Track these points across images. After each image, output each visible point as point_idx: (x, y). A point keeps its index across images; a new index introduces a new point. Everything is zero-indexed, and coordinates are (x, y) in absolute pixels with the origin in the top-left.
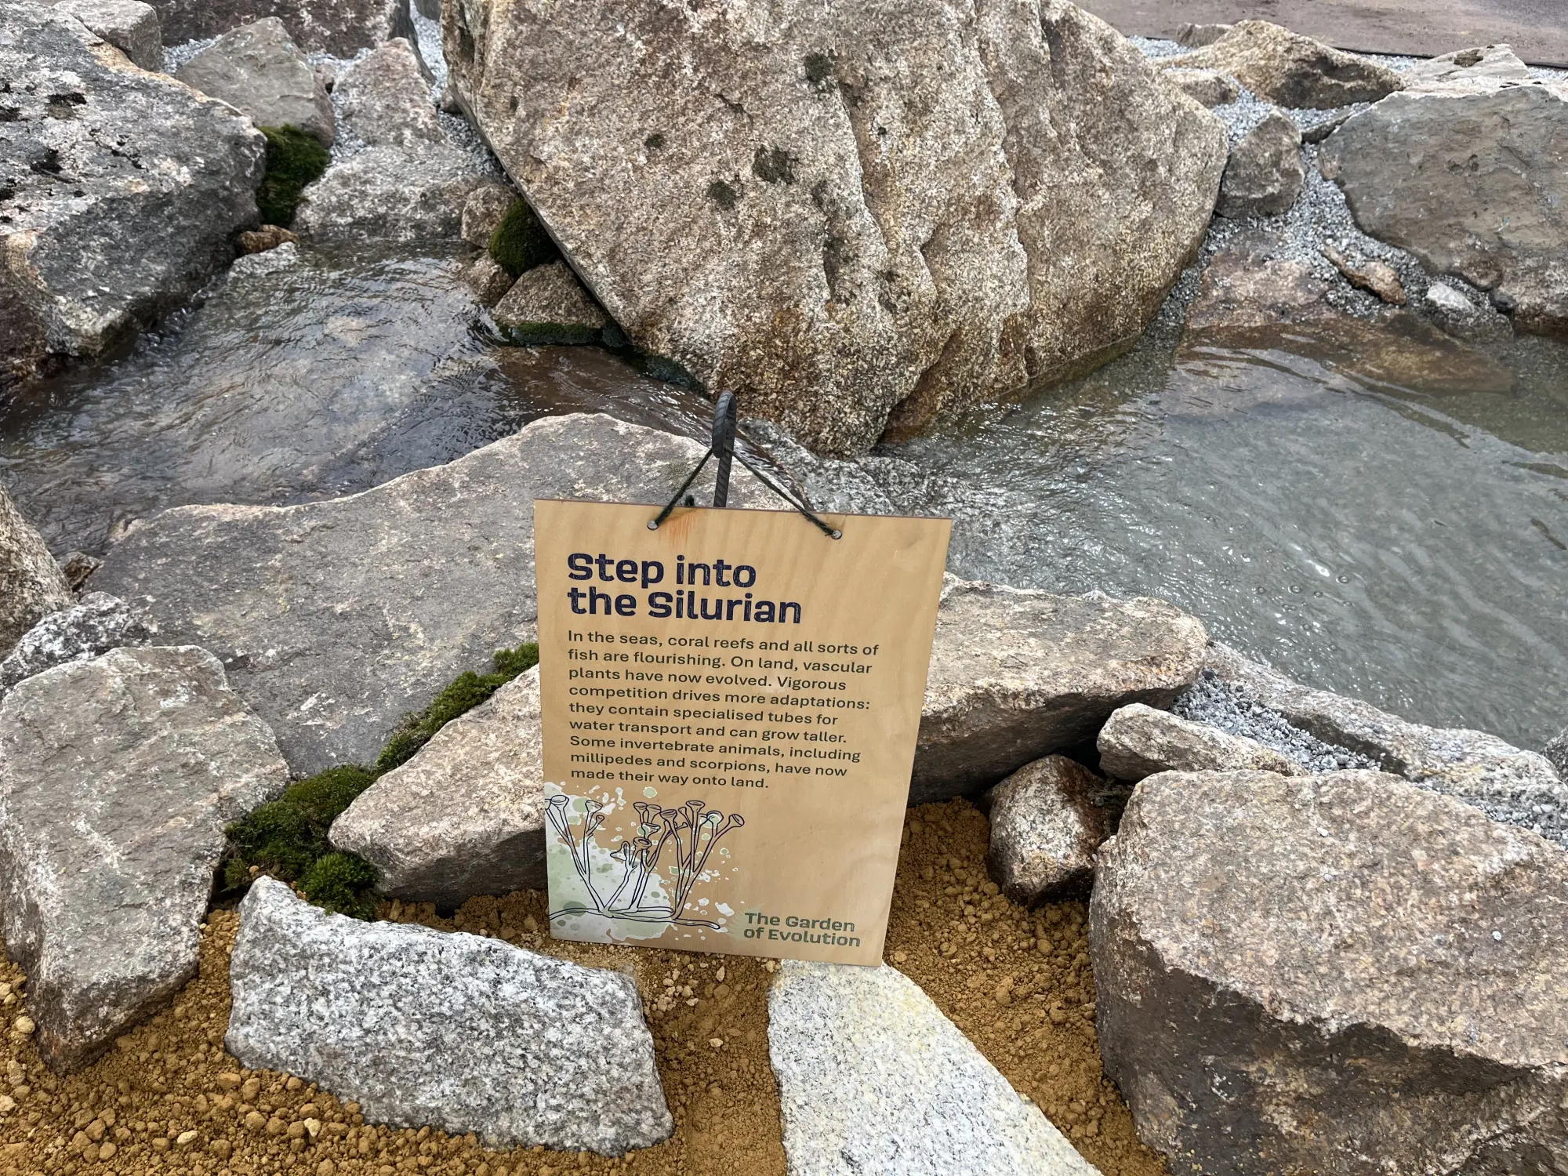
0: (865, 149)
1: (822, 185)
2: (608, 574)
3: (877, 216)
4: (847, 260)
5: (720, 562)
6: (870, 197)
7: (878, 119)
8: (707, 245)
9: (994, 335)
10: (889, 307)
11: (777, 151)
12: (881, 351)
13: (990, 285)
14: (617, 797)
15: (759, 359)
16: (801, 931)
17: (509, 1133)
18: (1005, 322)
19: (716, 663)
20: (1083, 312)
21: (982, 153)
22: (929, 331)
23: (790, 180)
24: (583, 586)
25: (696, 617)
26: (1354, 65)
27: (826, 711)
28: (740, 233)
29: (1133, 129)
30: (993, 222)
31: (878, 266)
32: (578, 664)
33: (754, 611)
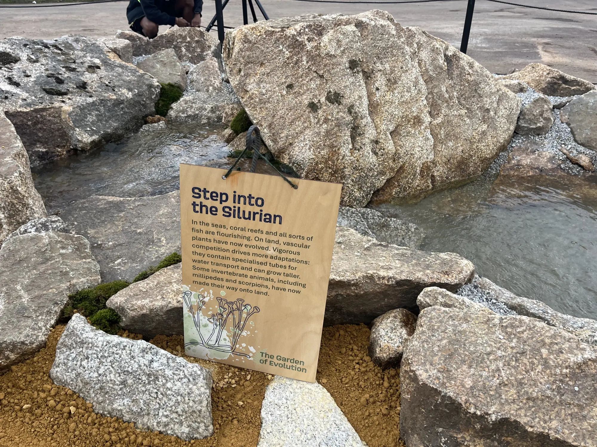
0: (370, 95)
1: (352, 106)
2: (207, 197)
3: (373, 120)
4: (360, 135)
5: (250, 195)
6: (371, 113)
7: (376, 84)
8: (306, 125)
9: (418, 168)
10: (376, 153)
11: (335, 93)
12: (371, 169)
13: (417, 149)
14: (210, 293)
15: (322, 168)
16: (282, 363)
17: (147, 424)
18: (423, 164)
19: (248, 239)
20: (456, 164)
21: (417, 100)
22: (391, 164)
23: (340, 103)
24: (198, 201)
25: (241, 218)
26: (575, 81)
27: (293, 264)
28: (319, 121)
29: (480, 96)
30: (420, 126)
31: (372, 138)
32: (195, 234)
33: (263, 217)
